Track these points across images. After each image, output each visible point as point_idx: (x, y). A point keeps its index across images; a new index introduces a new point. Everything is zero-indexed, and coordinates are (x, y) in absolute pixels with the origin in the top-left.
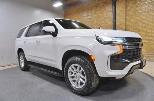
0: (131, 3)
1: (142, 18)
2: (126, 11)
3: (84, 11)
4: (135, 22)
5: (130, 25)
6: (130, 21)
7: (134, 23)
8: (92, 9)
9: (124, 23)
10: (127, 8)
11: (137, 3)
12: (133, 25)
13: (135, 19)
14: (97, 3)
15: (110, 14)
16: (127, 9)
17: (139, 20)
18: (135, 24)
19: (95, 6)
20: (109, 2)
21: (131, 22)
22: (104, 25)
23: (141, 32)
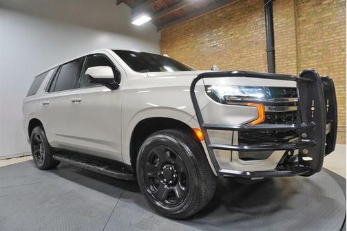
0: (308, 4)
1: (338, 37)
2: (297, 24)
3: (202, 31)
4: (321, 48)
5: (309, 56)
6: (309, 47)
7: (319, 51)
8: (218, 24)
9: (294, 52)
10: (299, 17)
11: (324, 3)
12: (316, 56)
13: (322, 41)
14: (229, 9)
15: (260, 34)
16: (301, 19)
17: (331, 42)
18: (321, 54)
19: (225, 18)
20: (258, 6)
21: (310, 49)
22: (247, 61)
23: (337, 73)
